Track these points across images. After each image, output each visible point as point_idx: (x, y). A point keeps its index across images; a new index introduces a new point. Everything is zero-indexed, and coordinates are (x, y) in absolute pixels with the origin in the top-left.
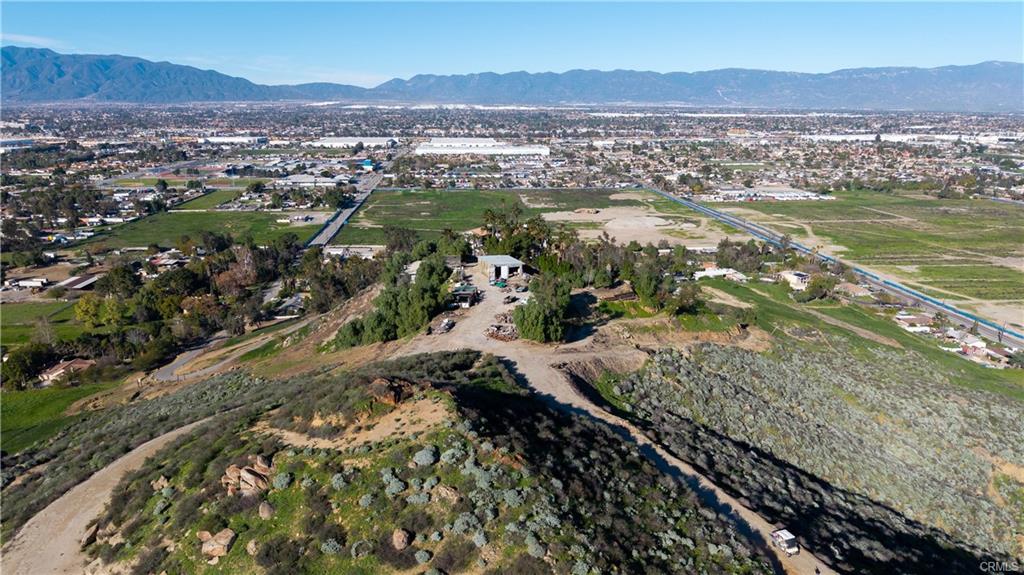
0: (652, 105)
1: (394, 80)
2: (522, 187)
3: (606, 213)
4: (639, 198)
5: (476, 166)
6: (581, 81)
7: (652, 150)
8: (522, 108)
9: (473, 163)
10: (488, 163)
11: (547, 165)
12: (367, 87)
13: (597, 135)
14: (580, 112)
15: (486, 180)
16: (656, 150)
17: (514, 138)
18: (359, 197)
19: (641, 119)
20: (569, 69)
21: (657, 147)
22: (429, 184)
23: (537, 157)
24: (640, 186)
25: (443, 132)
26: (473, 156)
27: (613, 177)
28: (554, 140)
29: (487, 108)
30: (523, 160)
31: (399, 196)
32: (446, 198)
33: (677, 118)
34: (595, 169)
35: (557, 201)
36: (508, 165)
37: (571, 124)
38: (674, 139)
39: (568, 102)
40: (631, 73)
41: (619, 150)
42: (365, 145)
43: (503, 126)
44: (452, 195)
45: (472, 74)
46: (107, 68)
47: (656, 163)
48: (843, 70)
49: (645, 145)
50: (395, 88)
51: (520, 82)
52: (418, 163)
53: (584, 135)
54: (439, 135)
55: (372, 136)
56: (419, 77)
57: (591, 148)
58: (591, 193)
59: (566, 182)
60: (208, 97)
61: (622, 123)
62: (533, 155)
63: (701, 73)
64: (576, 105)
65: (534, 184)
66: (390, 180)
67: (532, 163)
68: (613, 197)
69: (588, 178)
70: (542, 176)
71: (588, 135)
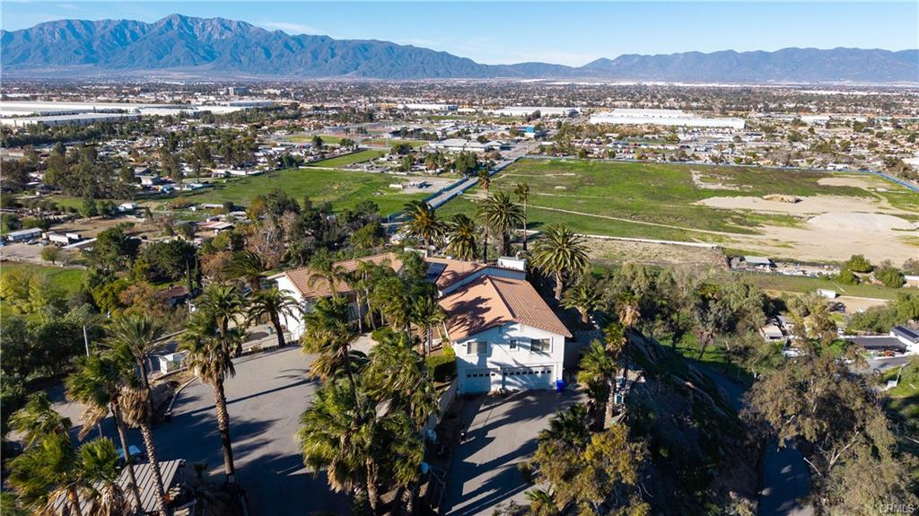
0: (877, 85)
1: (600, 60)
2: (697, 162)
3: (810, 204)
4: (863, 186)
5: (650, 136)
6: (792, 59)
7: (880, 128)
8: (723, 86)
9: (648, 133)
10: (667, 134)
11: (738, 139)
12: (574, 66)
13: (809, 110)
14: (789, 89)
15: (656, 153)
16: (885, 128)
17: (707, 110)
18: (499, 164)
19: (863, 97)
20: (782, 48)
21: (886, 125)
22: (585, 153)
23: (727, 130)
24: (864, 169)
25: (630, 104)
26: (651, 126)
27: (826, 155)
28: (752, 114)
29: (686, 85)
30: (710, 132)
31: (544, 165)
32: (599, 169)
33: (911, 98)
34: (799, 145)
35: (740, 183)
36: (689, 137)
37: (775, 99)
38: (909, 117)
39: (778, 81)
40: (855, 51)
41: (835, 126)
42: (543, 114)
43: (697, 100)
44: (605, 167)
45: (676, 54)
46: (366, 50)
47: (887, 143)
49: (871, 122)
50: (601, 66)
51: (727, 60)
52: (587, 131)
53: (790, 110)
54: (625, 107)
55: (556, 106)
56: (625, 57)
57: (798, 122)
58: (792, 175)
59: (758, 159)
60: (438, 75)
61: (840, 100)
62: (723, 128)
64: (785, 83)
65: (715, 159)
66: (544, 149)
67: (719, 136)
68: (822, 182)
69: (789, 156)
70: (728, 150)
71: (797, 110)
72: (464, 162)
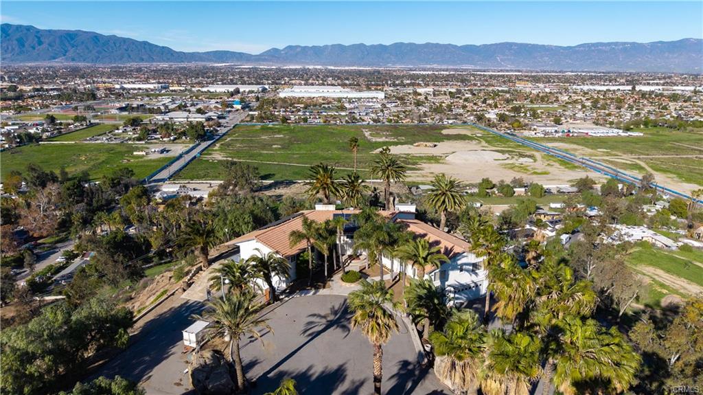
0: (452, 67)
1: (272, 49)
2: (364, 123)
3: (443, 148)
4: (468, 133)
5: (326, 106)
6: (401, 50)
7: (464, 95)
8: (361, 68)
9: (323, 104)
10: (336, 103)
11: (384, 105)
12: (254, 54)
13: (419, 85)
14: (402, 71)
15: (334, 117)
16: (467, 95)
17: (357, 86)
18: (222, 131)
19: (448, 75)
20: (393, 42)
21: (467, 93)
22: (285, 120)
23: (375, 100)
24: (465, 122)
25: (303, 82)
26: (324, 99)
27: (440, 115)
28: (386, 88)
29: (336, 68)
30: (364, 102)
31: (257, 130)
32: (299, 131)
33: (474, 75)
34: (423, 109)
35: (396, 135)
36: (352, 106)
37: (398, 78)
38: (477, 88)
39: (393, 64)
40: (437, 45)
41: (438, 95)
42: (241, 90)
43: (347, 79)
44: (303, 129)
45: (327, 46)
46: (72, 39)
47: (472, 105)
48: (585, 44)
49: (459, 92)
50: (273, 54)
51: (360, 50)
52: (280, 103)
53: (409, 85)
54: (300, 84)
55: (249, 84)
56: (290, 47)
57: (416, 93)
58: (425, 129)
59: (401, 119)
61: (436, 78)
62: (372, 98)
63: (485, 46)
64: (398, 67)
65: (374, 121)
66: (252, 117)
67: (371, 104)
68: (445, 132)
69: (419, 116)
70: (381, 114)
71: (413, 84)
72: (194, 130)
